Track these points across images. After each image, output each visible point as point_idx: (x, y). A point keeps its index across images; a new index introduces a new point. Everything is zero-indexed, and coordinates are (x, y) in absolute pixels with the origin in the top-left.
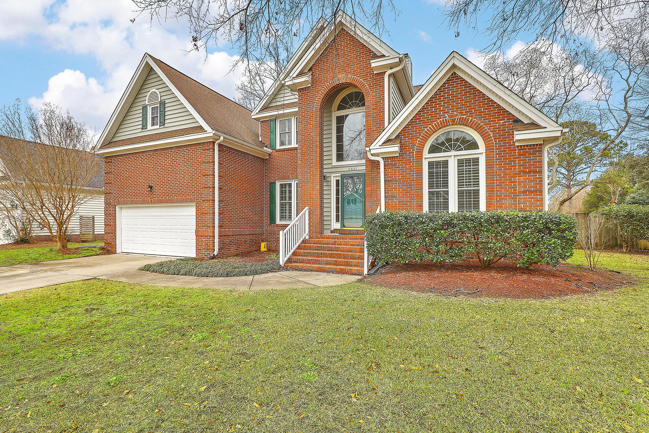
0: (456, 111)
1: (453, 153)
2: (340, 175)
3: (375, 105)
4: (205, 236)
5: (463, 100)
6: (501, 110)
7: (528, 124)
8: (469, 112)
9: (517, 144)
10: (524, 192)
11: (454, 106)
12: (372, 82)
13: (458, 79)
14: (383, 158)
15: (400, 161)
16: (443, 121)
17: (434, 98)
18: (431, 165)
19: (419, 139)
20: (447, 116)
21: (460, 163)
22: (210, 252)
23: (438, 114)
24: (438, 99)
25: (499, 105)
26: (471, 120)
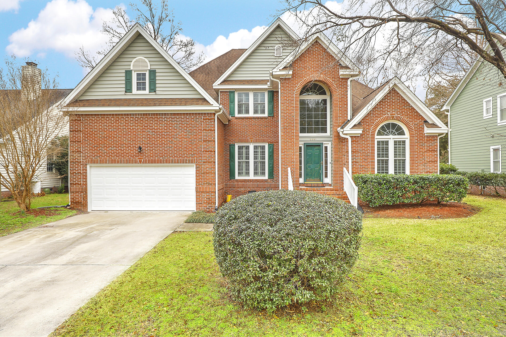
0: (394, 111)
1: (391, 136)
2: (303, 143)
3: (341, 99)
4: (207, 192)
5: (398, 105)
6: (418, 114)
7: (431, 124)
8: (401, 113)
9: (426, 135)
10: (429, 162)
11: (393, 108)
12: (338, 83)
13: (396, 92)
14: (351, 137)
15: (361, 139)
16: (387, 116)
17: (382, 101)
18: (379, 142)
19: (373, 126)
20: (389, 114)
21: (395, 142)
22: (212, 205)
23: (384, 112)
24: (384, 103)
25: (417, 111)
26: (403, 118)
